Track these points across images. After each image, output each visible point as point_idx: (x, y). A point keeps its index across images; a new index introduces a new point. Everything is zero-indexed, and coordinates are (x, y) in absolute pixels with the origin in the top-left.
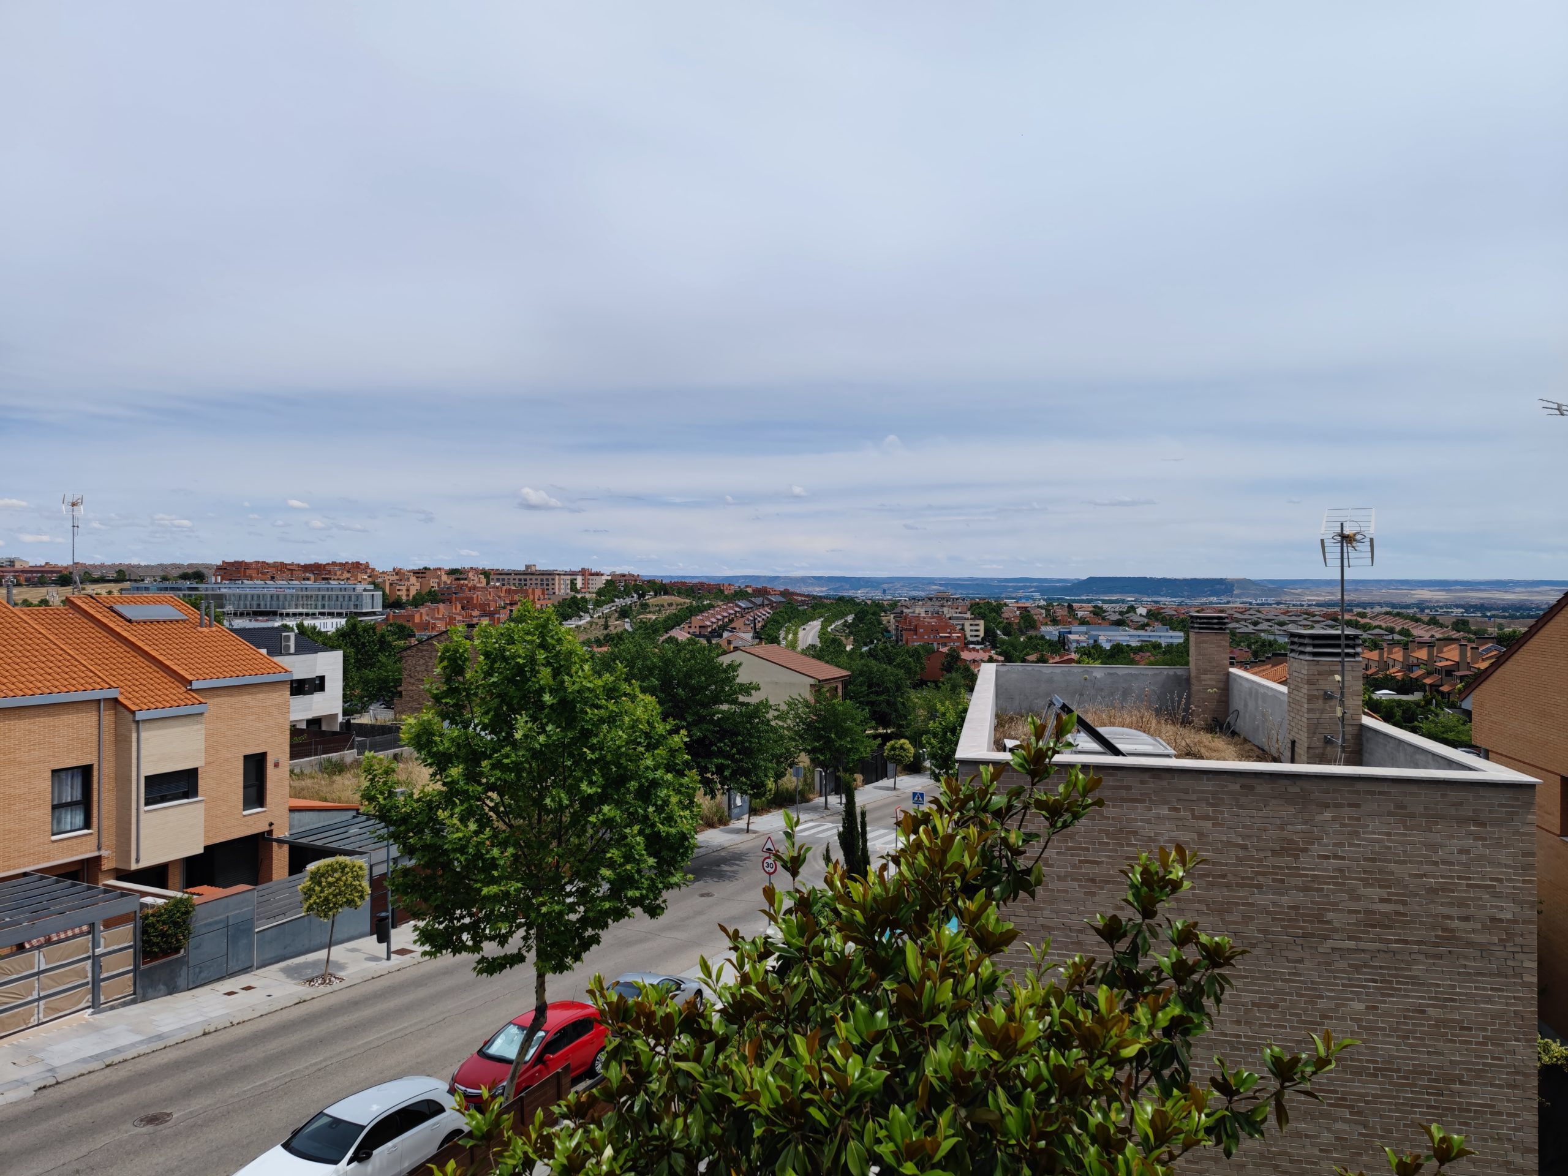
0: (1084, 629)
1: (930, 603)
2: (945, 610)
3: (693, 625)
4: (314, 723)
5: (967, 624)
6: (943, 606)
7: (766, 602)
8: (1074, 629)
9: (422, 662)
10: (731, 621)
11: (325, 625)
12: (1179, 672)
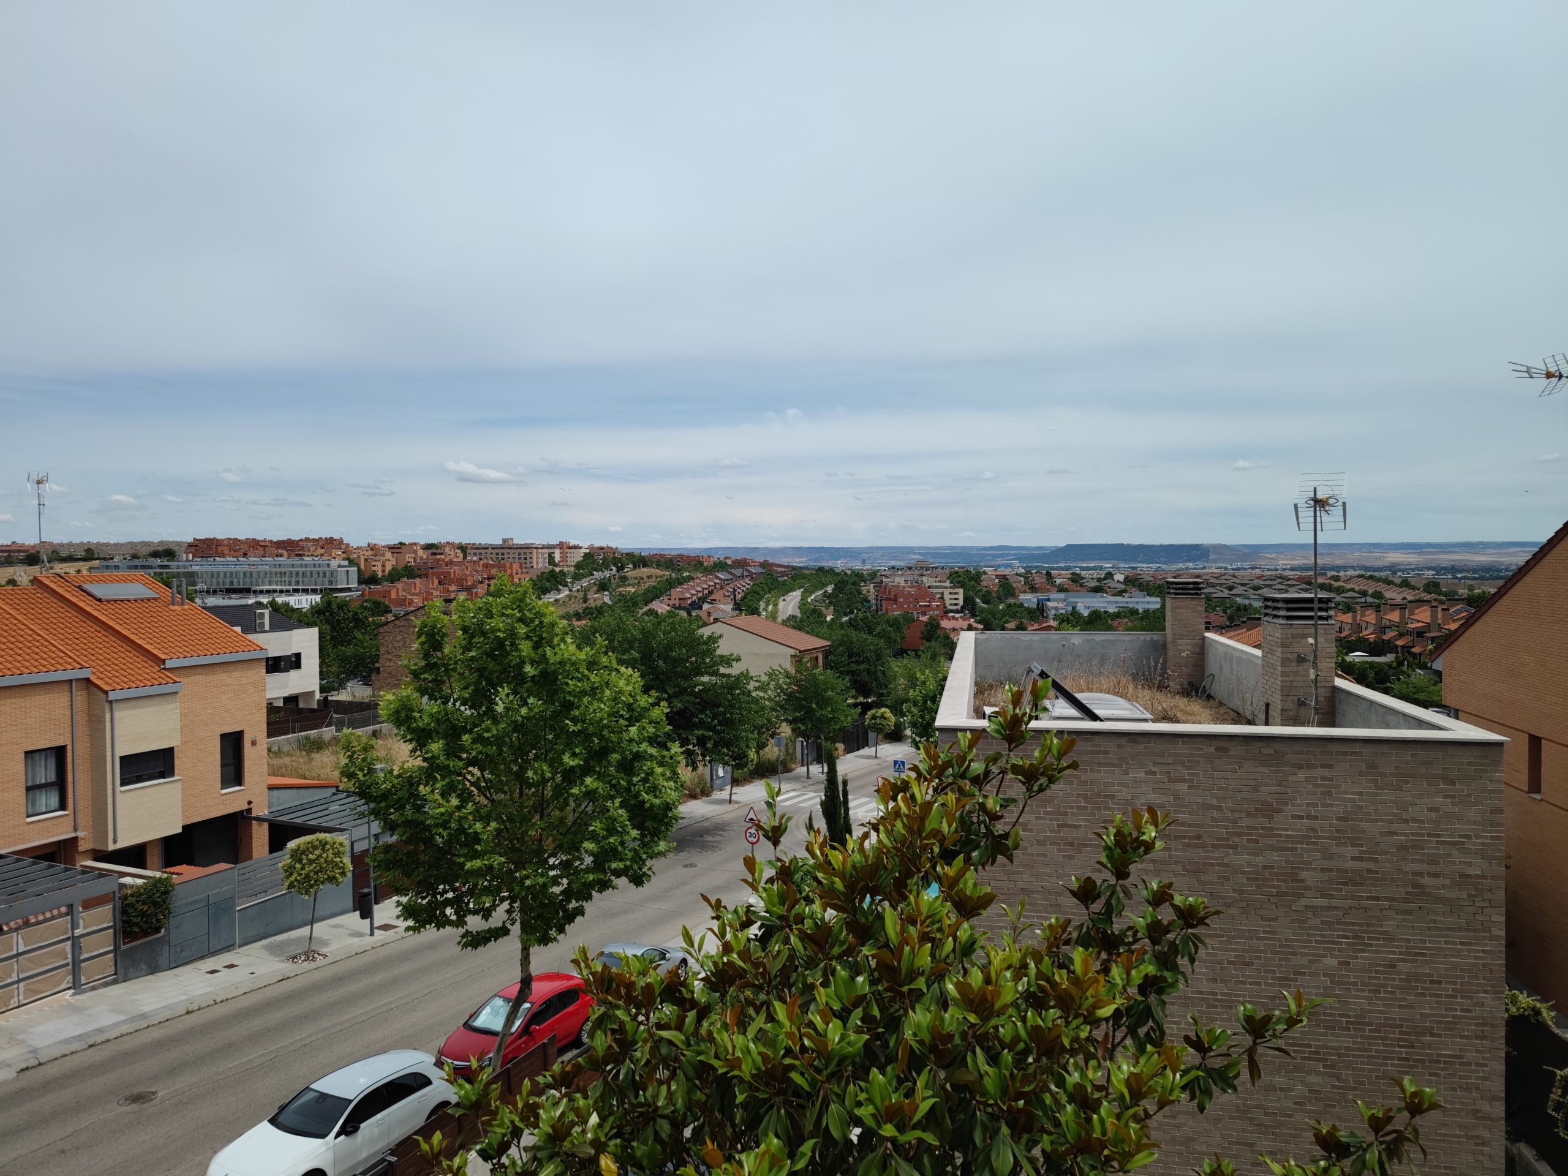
0: (1062, 596)
1: (909, 572)
2: (925, 579)
3: (673, 598)
4: (291, 700)
5: (946, 593)
6: (922, 575)
7: (746, 573)
8: (1052, 596)
9: (399, 638)
10: (711, 593)
11: (300, 601)
12: (1156, 638)
